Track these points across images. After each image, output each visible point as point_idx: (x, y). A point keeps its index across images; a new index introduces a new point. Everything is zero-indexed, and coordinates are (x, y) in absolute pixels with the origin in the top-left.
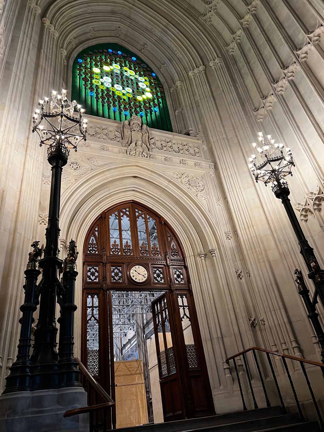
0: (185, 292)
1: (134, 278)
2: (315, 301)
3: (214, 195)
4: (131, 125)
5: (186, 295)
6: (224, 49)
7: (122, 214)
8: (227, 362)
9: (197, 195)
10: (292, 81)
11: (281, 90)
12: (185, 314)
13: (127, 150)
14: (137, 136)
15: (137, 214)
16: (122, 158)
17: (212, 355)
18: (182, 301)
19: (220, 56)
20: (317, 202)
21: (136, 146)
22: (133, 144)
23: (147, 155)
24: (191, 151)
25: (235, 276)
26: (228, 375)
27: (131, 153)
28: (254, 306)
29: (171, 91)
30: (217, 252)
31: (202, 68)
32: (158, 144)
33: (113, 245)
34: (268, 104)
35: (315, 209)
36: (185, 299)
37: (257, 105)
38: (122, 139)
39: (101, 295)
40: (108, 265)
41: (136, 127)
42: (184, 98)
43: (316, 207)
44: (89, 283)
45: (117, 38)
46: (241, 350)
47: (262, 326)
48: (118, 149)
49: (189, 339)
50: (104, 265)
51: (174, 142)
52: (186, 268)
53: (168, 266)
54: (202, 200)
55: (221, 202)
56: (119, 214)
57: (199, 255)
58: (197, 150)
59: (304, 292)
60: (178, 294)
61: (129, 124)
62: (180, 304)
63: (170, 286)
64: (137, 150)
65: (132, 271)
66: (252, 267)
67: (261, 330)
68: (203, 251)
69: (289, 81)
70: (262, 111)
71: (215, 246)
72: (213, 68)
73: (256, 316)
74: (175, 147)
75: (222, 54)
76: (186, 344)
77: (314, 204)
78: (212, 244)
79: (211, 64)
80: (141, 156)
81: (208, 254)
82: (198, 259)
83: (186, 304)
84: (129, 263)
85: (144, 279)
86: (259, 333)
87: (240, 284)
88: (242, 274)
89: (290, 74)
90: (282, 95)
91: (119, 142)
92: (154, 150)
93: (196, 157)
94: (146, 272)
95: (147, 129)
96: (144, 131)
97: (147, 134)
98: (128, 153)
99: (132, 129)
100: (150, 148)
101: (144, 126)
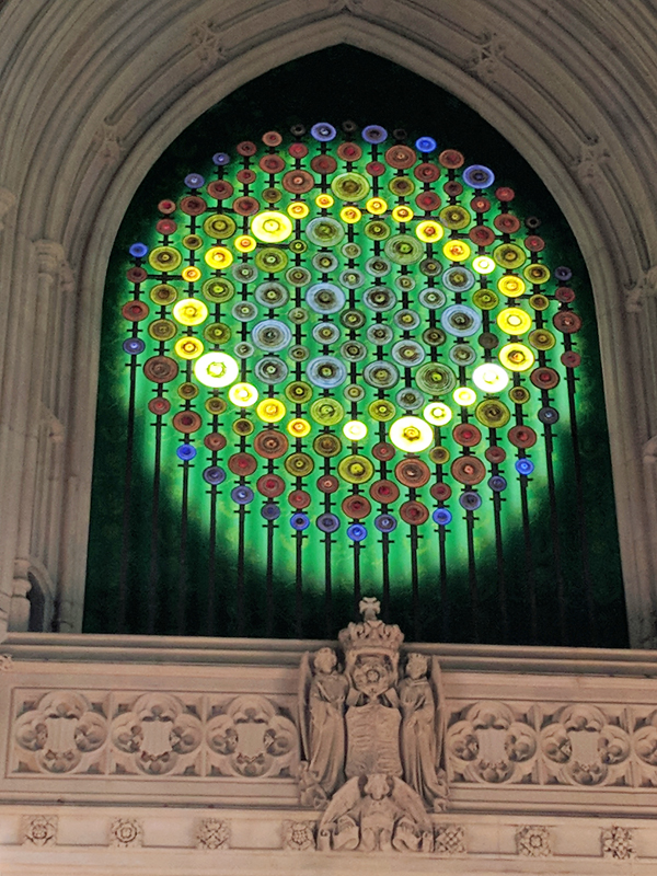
4: (348, 669)
13: (317, 823)
14: (375, 730)
21: (363, 795)
23: (416, 841)
27: (339, 839)
29: (632, 308)
32: (493, 747)
38: (303, 758)
41: (373, 677)
45: (345, 18)
48: (277, 825)
51: (581, 711)
61: (341, 661)
64: (367, 820)
80: (389, 845)
91: (284, 773)
92: (463, 794)
95: (428, 675)
96: (417, 688)
97: (429, 712)
98: (325, 840)
99: (353, 693)
100: (441, 790)
101: (416, 659)
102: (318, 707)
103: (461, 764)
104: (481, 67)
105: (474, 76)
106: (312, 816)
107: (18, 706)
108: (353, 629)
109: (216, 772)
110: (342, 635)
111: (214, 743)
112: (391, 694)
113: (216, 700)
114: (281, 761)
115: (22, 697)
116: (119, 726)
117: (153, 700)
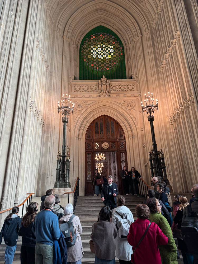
1: (103, 147)
5: (124, 153)
6: (152, 24)
9: (130, 111)
11: (168, 58)
12: (123, 160)
14: (104, 87)
16: (97, 99)
19: (149, 28)
20: (174, 118)
21: (103, 92)
23: (108, 96)
24: (130, 88)
25: (142, 147)
28: (147, 158)
29: (127, 49)
30: (136, 136)
31: (140, 36)
34: (164, 63)
39: (92, 154)
40: (94, 143)
41: (104, 82)
42: (132, 55)
43: (174, 120)
45: (101, 23)
51: (122, 85)
52: (125, 142)
54: (133, 113)
55: (141, 114)
58: (133, 87)
59: (151, 160)
60: (121, 153)
62: (121, 156)
63: (118, 150)
64: (104, 94)
65: (103, 145)
68: (131, 135)
70: (162, 66)
71: (136, 134)
73: (148, 162)
74: (122, 88)
75: (150, 26)
79: (145, 34)
81: (133, 137)
82: (130, 138)
83: (124, 156)
84: (102, 142)
85: (107, 148)
86: (148, 169)
87: (144, 150)
88: (145, 146)
90: (168, 60)
91: (97, 91)
92: (112, 92)
93: (132, 92)
94: (108, 145)
95: (109, 82)
96: (108, 83)
97: (109, 85)
98: (100, 96)
99: (102, 84)
100: (110, 92)
101: (108, 81)
102: (99, 85)
103: (112, 90)
104: (113, 27)
105: (113, 28)
106: (99, 94)
107: (74, 86)
108: (102, 78)
109: (91, 91)
110: (101, 79)
111: (91, 89)
112: (106, 84)
113: (91, 85)
114: (96, 90)
115: (74, 85)
116: (82, 88)
117: (85, 85)
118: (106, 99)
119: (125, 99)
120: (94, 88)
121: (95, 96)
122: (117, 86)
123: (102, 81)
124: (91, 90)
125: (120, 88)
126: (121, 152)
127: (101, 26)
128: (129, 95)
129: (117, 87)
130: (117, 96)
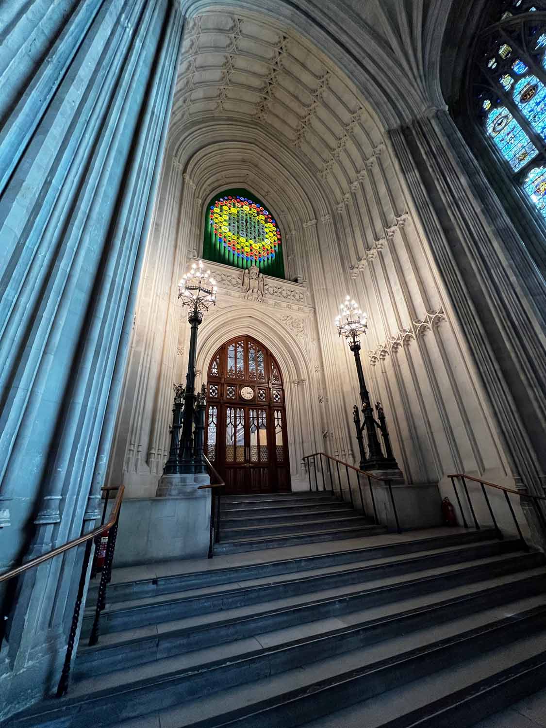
0: (280, 409)
1: (243, 396)
2: (363, 428)
3: (311, 335)
5: (280, 410)
6: (334, 207)
7: (238, 345)
8: (304, 459)
9: (297, 335)
10: (381, 252)
11: (372, 257)
12: (278, 424)
14: (254, 283)
15: (249, 346)
16: (240, 302)
17: (294, 453)
18: (277, 415)
19: (330, 212)
20: (383, 354)
21: (253, 292)
22: (251, 291)
23: (261, 300)
24: (297, 297)
25: (317, 401)
26: (303, 468)
27: (249, 298)
28: (327, 423)
29: (287, 238)
30: (307, 382)
31: (314, 221)
32: (271, 290)
33: (230, 370)
34: (361, 266)
35: (381, 359)
36: (279, 413)
37: (353, 264)
38: (243, 286)
39: (219, 407)
40: (225, 385)
42: (297, 247)
43: (381, 357)
44: (212, 398)
45: (246, 185)
46: (314, 453)
47: (331, 438)
49: (279, 442)
50: (222, 385)
51: (284, 288)
52: (283, 390)
53: (270, 389)
54: (301, 340)
55: (315, 343)
56: (236, 345)
57: (294, 382)
58: (302, 296)
59: (357, 421)
60: (275, 410)
61: (249, 273)
62: (276, 416)
63: (270, 403)
64: (254, 296)
65: (242, 391)
66: (330, 395)
67: (330, 441)
68: (297, 378)
69: (378, 252)
70: (355, 270)
71: (306, 377)
72: (323, 222)
73: (328, 430)
74: (284, 293)
75: (332, 210)
76: (277, 444)
77: (381, 355)
78: (304, 376)
79: (322, 219)
80: (256, 300)
81: (300, 382)
82: (293, 384)
83: (280, 417)
84: (240, 385)
85: (251, 398)
86: (328, 442)
87: (320, 407)
88: (323, 399)
89: (379, 246)
90: (372, 261)
91: (240, 287)
92: (267, 296)
93: (300, 303)
94: (253, 392)
95: (263, 278)
96: (260, 279)
97: (262, 282)
98: (246, 298)
99: (251, 278)
100: (264, 294)
101: (261, 275)
102: (246, 278)
103: (266, 292)
106: (244, 294)
108: (252, 267)
109: (228, 285)
111: (228, 281)
112: (257, 279)
113: (228, 274)
118: (257, 305)
119: (287, 312)
120: (234, 281)
121: (237, 294)
122: (274, 288)
123: (251, 272)
124: (229, 283)
125: (281, 293)
126: (275, 408)
127: (244, 190)
128: (295, 307)
129: (276, 290)
130: (275, 304)
